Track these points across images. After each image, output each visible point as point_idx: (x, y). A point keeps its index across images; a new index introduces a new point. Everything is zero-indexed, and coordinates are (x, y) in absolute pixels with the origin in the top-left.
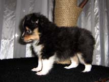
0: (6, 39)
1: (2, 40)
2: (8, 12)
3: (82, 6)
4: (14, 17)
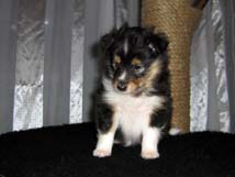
0: (24, 84)
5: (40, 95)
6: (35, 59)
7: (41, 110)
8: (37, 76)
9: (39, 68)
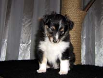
1: (21, 45)
2: (26, 20)
3: (86, 10)
4: (31, 24)
5: (29, 48)
6: (28, 33)
7: (29, 54)
8: (29, 40)
9: (29, 37)
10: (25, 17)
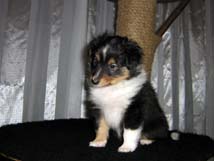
0: (8, 84)
6: (19, 63)
9: (21, 71)
10: (10, 25)
